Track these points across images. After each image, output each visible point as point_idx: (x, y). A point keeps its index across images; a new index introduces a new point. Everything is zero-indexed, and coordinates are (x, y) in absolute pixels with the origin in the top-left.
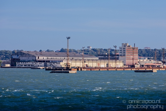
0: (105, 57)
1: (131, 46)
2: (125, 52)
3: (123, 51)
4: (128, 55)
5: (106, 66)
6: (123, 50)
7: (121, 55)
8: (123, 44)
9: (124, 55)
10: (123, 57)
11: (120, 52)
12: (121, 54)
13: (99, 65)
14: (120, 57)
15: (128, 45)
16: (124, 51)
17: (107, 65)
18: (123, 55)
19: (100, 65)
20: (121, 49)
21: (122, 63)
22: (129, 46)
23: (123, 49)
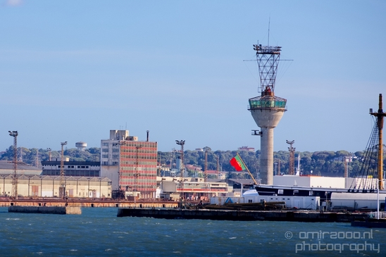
0: (71, 169)
1: (136, 139)
2: (117, 154)
3: (111, 152)
4: (127, 164)
5: (58, 195)
6: (111, 150)
7: (105, 164)
8: (112, 132)
9: (115, 164)
10: (113, 170)
11: (104, 153)
12: (106, 160)
13: (35, 189)
14: (103, 170)
15: (127, 135)
16: (115, 151)
17: (62, 190)
18: (110, 163)
19: (39, 190)
20: (106, 147)
21: (107, 187)
22: (131, 138)
23: (111, 147)
